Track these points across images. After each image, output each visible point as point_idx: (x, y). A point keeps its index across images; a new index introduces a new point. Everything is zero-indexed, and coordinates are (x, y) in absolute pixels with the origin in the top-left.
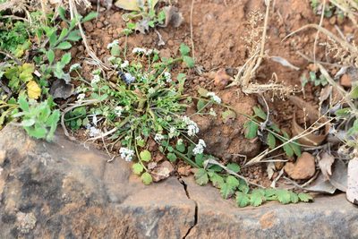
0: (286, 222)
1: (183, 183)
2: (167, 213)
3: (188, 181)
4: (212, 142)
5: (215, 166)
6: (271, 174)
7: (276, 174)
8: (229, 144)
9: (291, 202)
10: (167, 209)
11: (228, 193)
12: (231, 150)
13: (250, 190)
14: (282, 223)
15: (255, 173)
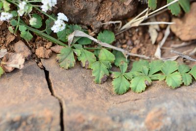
0: (179, 121)
1: (44, 68)
2: (24, 124)
3: (50, 65)
4: (76, 11)
5: (82, 38)
6: (154, 36)
7: (161, 35)
8: (98, 9)
9: (183, 85)
10: (23, 119)
11: (101, 76)
12: (102, 17)
13: (130, 63)
14: (174, 122)
15: (134, 38)
